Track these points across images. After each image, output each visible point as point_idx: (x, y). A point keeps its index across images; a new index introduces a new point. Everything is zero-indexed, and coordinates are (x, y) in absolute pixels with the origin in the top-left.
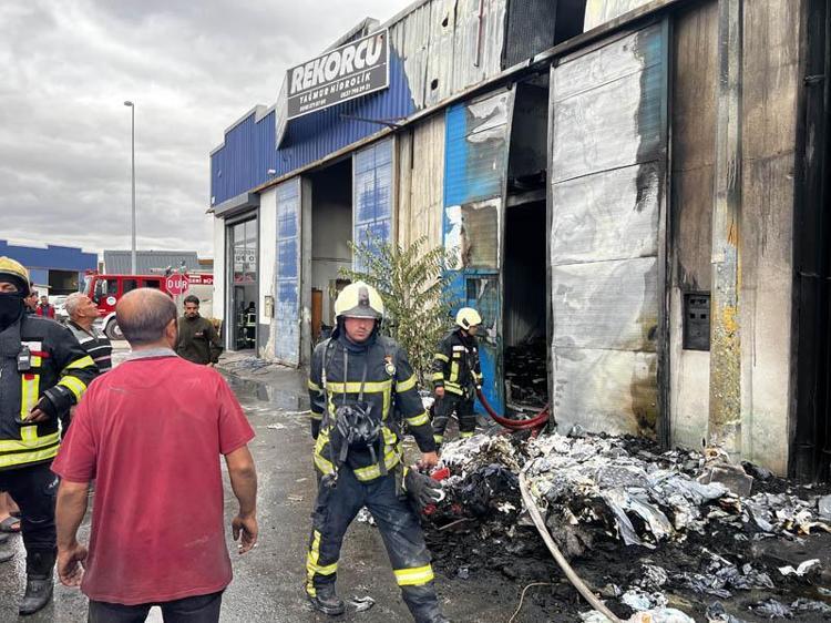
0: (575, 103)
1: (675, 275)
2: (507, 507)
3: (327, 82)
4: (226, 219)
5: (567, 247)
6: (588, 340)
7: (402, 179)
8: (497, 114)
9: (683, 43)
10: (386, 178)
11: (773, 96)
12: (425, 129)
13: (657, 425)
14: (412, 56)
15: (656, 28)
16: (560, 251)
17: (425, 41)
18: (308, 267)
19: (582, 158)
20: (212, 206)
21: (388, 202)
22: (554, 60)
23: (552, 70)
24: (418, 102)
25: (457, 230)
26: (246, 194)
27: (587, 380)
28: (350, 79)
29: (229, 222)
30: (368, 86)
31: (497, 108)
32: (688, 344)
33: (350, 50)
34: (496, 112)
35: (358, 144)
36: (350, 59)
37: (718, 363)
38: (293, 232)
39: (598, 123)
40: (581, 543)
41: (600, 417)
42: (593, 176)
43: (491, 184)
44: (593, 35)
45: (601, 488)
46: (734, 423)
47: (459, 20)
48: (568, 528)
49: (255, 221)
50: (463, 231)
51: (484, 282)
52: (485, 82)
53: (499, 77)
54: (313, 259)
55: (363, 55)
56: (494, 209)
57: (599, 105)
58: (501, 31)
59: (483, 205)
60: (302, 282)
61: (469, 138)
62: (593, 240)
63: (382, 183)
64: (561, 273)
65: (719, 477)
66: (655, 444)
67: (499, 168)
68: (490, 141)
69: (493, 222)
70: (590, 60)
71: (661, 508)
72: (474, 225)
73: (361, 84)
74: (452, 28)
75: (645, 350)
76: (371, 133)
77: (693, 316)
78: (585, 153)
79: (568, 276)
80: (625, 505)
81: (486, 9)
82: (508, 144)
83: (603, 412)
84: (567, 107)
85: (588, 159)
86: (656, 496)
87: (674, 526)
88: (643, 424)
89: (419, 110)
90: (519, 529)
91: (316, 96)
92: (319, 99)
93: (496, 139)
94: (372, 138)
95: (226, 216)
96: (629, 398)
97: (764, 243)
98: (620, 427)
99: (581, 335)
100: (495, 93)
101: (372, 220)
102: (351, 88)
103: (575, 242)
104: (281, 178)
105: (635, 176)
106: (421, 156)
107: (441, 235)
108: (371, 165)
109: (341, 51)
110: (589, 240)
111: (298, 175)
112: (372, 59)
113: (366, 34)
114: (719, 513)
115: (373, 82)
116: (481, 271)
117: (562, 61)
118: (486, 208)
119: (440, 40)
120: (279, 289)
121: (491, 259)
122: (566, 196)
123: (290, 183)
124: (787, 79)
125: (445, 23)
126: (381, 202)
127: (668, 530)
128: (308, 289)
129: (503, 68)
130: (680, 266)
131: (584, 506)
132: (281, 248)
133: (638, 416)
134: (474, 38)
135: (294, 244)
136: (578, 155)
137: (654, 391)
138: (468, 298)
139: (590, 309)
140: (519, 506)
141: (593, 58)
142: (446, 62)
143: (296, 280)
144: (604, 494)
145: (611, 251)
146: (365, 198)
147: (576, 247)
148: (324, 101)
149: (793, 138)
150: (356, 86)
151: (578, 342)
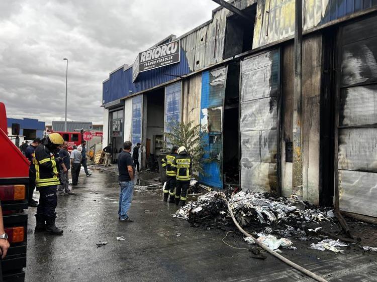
0: (249, 74)
1: (283, 136)
2: (223, 212)
3: (155, 58)
4: (109, 110)
5: (246, 125)
6: (253, 159)
7: (185, 97)
8: (221, 76)
9: (285, 56)
10: (178, 97)
11: (313, 77)
12: (194, 79)
13: (277, 189)
14: (189, 51)
15: (276, 50)
16: (244, 127)
17: (194, 46)
18: (145, 130)
19: (251, 94)
20: (103, 104)
21: (179, 106)
22: (242, 58)
23: (241, 62)
24: (191, 69)
25: (206, 118)
26: (119, 100)
27: (253, 173)
28: (165, 58)
29: (110, 111)
30: (172, 61)
31: (221, 74)
32: (287, 161)
33: (165, 47)
34: (221, 75)
35: (167, 83)
36: (165, 50)
37: (295, 166)
38: (140, 116)
39: (257, 82)
40: (246, 222)
41: (258, 186)
42: (255, 100)
43: (219, 101)
44: (256, 50)
45: (254, 206)
46: (300, 186)
47: (208, 40)
48: (242, 217)
49: (122, 111)
50: (208, 118)
51: (216, 137)
52: (216, 64)
53: (222, 62)
54: (148, 127)
55: (170, 49)
56: (220, 110)
57: (257, 75)
58: (223, 45)
59: (215, 109)
60: (143, 136)
61: (211, 84)
62: (255, 123)
63: (177, 99)
64: (244, 134)
65: (294, 204)
66: (276, 195)
67: (222, 95)
68: (218, 85)
69: (219, 115)
70: (254, 59)
71: (273, 212)
72: (212, 116)
73: (169, 60)
74: (205, 42)
75: (272, 162)
76: (172, 79)
77: (289, 150)
78: (252, 92)
79: (246, 136)
80: (261, 211)
81: (217, 37)
82: (225, 87)
83: (258, 185)
84: (246, 75)
85: (253, 94)
86: (272, 209)
87: (277, 218)
88: (272, 188)
89: (192, 72)
90: (226, 218)
91: (151, 64)
92: (152, 65)
93: (221, 85)
94: (173, 81)
95: (109, 108)
96: (267, 179)
97: (311, 126)
98: (264, 190)
99: (251, 157)
100: (220, 68)
101: (172, 112)
102: (165, 61)
103: (249, 123)
104: (135, 94)
105: (269, 101)
106: (192, 89)
107: (199, 119)
108: (172, 91)
109: (161, 47)
110: (253, 123)
111: (142, 93)
112: (173, 51)
113: (171, 41)
114: (293, 215)
115: (174, 60)
116: (215, 133)
117: (245, 59)
118: (216, 110)
119: (200, 46)
120: (133, 139)
121: (219, 129)
122: (245, 107)
123: (138, 97)
124: (318, 71)
125: (202, 40)
126: (176, 106)
127: (275, 219)
128: (145, 139)
129: (223, 59)
130: (284, 133)
131: (248, 211)
132: (134, 122)
133: (270, 186)
134: (213, 47)
135: (140, 121)
136: (250, 93)
137: (276, 177)
138: (210, 143)
139: (254, 148)
140: (227, 212)
141: (256, 59)
142: (202, 54)
143: (140, 135)
144: (255, 207)
145: (261, 127)
146: (170, 104)
147: (249, 125)
148: (154, 66)
149: (320, 91)
150: (167, 61)
151: (250, 160)
